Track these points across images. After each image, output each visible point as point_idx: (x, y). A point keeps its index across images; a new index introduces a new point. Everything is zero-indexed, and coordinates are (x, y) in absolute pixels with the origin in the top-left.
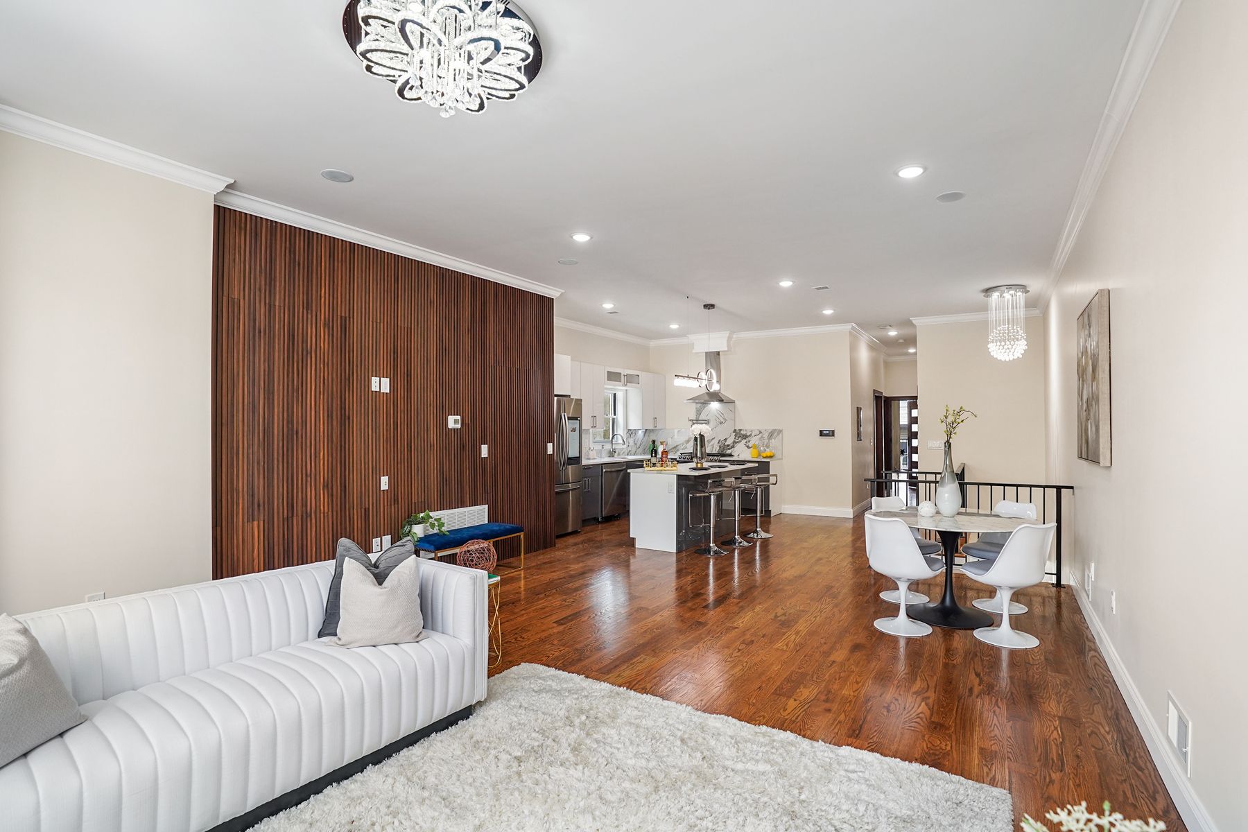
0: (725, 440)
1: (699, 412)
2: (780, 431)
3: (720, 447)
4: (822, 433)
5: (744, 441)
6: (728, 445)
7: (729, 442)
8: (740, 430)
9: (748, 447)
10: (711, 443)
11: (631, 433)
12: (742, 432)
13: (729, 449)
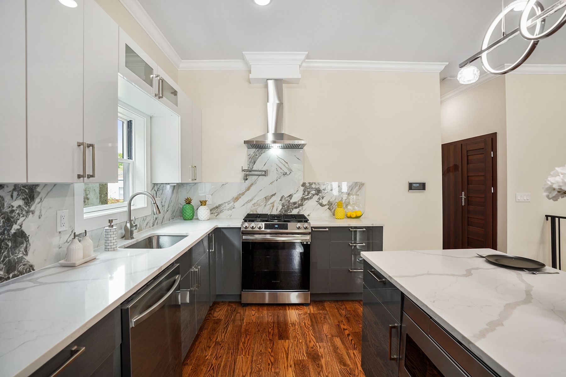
0: (290, 196)
1: (253, 160)
2: (362, 184)
3: (283, 206)
4: (411, 187)
5: (316, 198)
6: (295, 203)
7: (296, 198)
8: (311, 184)
9: (322, 205)
10: (271, 201)
11: (157, 188)
12: (313, 186)
13: (296, 208)
